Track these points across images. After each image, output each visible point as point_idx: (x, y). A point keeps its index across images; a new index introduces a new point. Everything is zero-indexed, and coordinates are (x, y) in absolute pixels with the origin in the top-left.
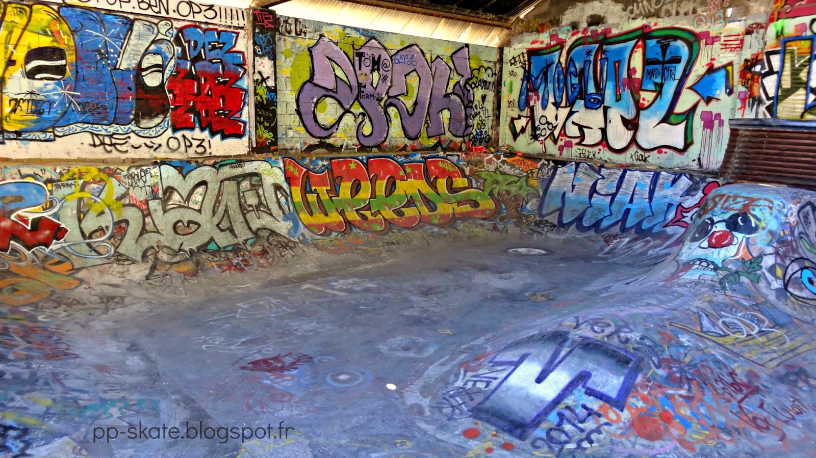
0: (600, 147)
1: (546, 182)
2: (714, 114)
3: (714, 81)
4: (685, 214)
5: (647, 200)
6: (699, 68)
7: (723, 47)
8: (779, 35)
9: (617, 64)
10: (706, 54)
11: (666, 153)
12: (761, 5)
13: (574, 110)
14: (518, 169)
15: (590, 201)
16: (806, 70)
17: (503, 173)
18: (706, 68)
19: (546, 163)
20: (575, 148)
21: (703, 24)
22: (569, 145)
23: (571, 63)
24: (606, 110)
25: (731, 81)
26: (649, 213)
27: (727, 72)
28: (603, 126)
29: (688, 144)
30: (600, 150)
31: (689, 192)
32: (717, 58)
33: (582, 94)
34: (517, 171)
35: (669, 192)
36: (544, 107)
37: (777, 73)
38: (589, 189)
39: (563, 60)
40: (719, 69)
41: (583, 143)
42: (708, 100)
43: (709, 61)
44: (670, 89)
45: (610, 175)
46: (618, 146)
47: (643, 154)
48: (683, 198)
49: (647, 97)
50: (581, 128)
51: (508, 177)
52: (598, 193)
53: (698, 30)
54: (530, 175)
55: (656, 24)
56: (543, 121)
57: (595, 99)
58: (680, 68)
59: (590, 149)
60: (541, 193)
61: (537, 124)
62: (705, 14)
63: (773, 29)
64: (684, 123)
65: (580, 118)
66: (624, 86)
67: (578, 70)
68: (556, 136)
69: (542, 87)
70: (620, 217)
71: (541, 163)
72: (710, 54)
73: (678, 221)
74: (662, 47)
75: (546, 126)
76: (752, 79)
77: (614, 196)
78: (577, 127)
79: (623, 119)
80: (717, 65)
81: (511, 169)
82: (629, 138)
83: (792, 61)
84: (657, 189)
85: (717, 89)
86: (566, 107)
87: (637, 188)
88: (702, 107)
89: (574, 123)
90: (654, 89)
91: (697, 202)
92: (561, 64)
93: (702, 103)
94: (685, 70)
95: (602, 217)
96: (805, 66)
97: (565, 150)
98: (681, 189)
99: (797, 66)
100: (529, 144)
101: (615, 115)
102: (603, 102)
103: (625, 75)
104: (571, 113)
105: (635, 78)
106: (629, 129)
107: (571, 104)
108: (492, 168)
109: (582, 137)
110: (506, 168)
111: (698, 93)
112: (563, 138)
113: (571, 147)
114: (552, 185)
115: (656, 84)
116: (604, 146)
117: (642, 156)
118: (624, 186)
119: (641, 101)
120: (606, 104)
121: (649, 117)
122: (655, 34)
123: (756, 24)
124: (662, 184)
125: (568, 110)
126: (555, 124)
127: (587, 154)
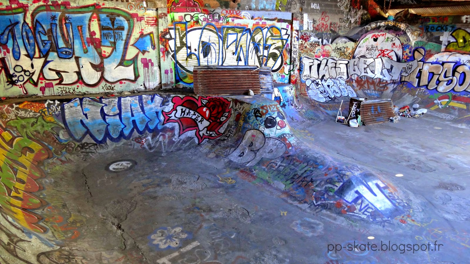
0: (78, 84)
1: (60, 116)
2: (148, 59)
3: (145, 42)
4: (170, 116)
5: (142, 113)
6: (136, 34)
7: (147, 23)
8: (173, 20)
9: (80, 28)
10: (138, 26)
11: (125, 83)
12: (162, 3)
13: (48, 59)
14: (31, 111)
15: (106, 122)
16: (185, 38)
17: (23, 118)
18: (139, 34)
19: (52, 102)
20: (56, 87)
21: (133, 9)
22: (49, 85)
23: (38, 24)
24: (77, 59)
25: (153, 42)
26: (147, 120)
27: (151, 37)
28: (77, 70)
29: (137, 77)
30: (78, 86)
31: (163, 104)
32: (144, 29)
33: (55, 48)
34: (31, 114)
35: (152, 105)
36: (17, 58)
37: (174, 39)
38: (99, 114)
39: (29, 20)
40: (146, 35)
41: (63, 83)
42: (144, 52)
43: (141, 31)
44: (121, 45)
45: (110, 102)
46: (92, 82)
47: (110, 85)
48: (162, 107)
49: (106, 50)
50: (58, 73)
51: (28, 120)
52: (108, 115)
53: (131, 12)
54: (43, 114)
55: (103, 4)
56: (18, 69)
57: (66, 52)
58: (125, 33)
59: (70, 87)
60: (63, 125)
61: (12, 72)
62: (133, 3)
63: (169, 17)
64: (133, 65)
65: (56, 66)
66: (88, 42)
67: (46, 30)
68: (35, 80)
69: (10, 42)
70: (132, 126)
71: (47, 103)
72: (140, 27)
73: (168, 120)
74: (111, 19)
75: (23, 73)
76: (166, 41)
77: (120, 114)
78: (54, 72)
79: (92, 64)
80: (145, 33)
81: (26, 113)
82: (99, 76)
83: (179, 34)
84: (144, 105)
85: (147, 46)
86: (40, 57)
87: (132, 107)
88: (141, 56)
89: (50, 69)
90: (110, 45)
91: (172, 108)
92: (28, 24)
93: (141, 54)
94: (128, 35)
95: (121, 129)
96: (184, 36)
97: (47, 90)
98: (159, 103)
99: (181, 36)
100: (7, 89)
101: (85, 62)
102: (74, 54)
103: (87, 35)
104: (46, 63)
105: (96, 38)
106: (97, 71)
107: (45, 55)
108: (12, 116)
109: (61, 79)
110: (22, 113)
111: (137, 48)
112: (43, 81)
113: (53, 86)
114: (67, 117)
115: (111, 43)
116: (80, 83)
117: (110, 87)
118: (123, 107)
119: (103, 53)
120: (77, 55)
121: (110, 63)
122: (104, 10)
123: (163, 13)
124: (146, 102)
125: (42, 60)
126: (31, 71)
127: (68, 90)
